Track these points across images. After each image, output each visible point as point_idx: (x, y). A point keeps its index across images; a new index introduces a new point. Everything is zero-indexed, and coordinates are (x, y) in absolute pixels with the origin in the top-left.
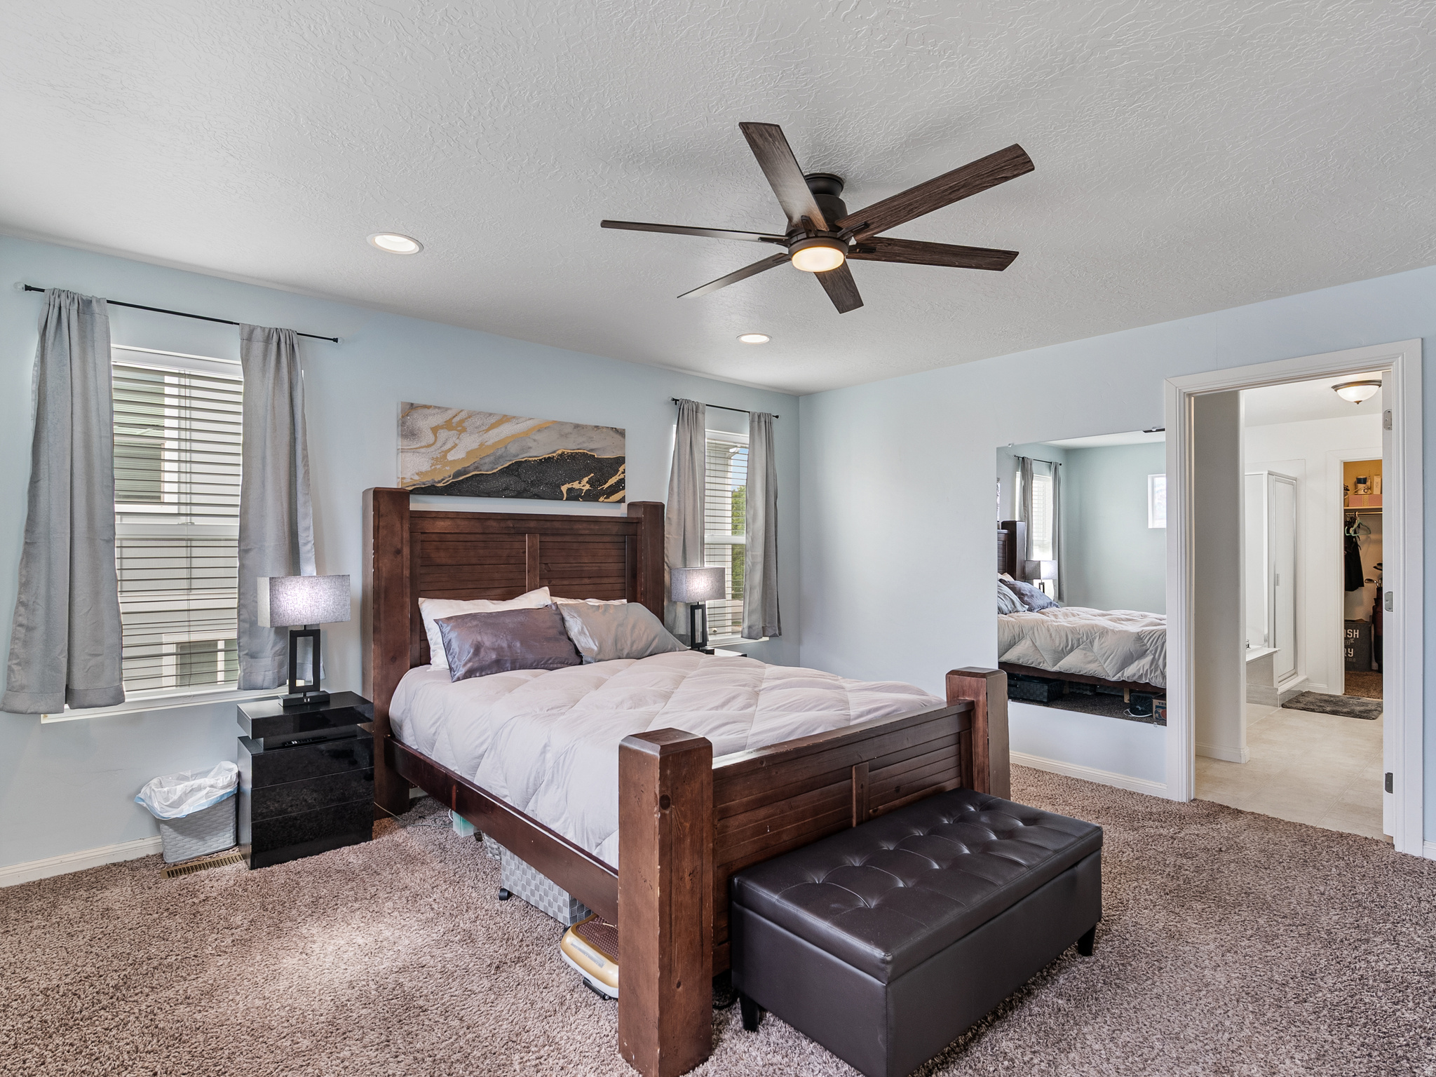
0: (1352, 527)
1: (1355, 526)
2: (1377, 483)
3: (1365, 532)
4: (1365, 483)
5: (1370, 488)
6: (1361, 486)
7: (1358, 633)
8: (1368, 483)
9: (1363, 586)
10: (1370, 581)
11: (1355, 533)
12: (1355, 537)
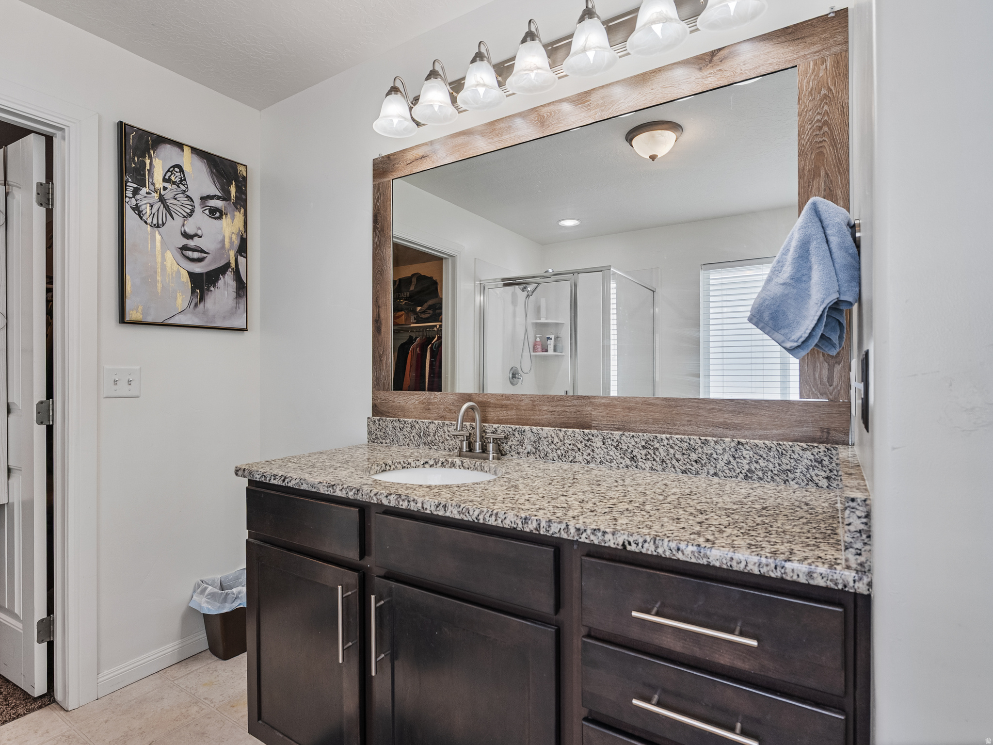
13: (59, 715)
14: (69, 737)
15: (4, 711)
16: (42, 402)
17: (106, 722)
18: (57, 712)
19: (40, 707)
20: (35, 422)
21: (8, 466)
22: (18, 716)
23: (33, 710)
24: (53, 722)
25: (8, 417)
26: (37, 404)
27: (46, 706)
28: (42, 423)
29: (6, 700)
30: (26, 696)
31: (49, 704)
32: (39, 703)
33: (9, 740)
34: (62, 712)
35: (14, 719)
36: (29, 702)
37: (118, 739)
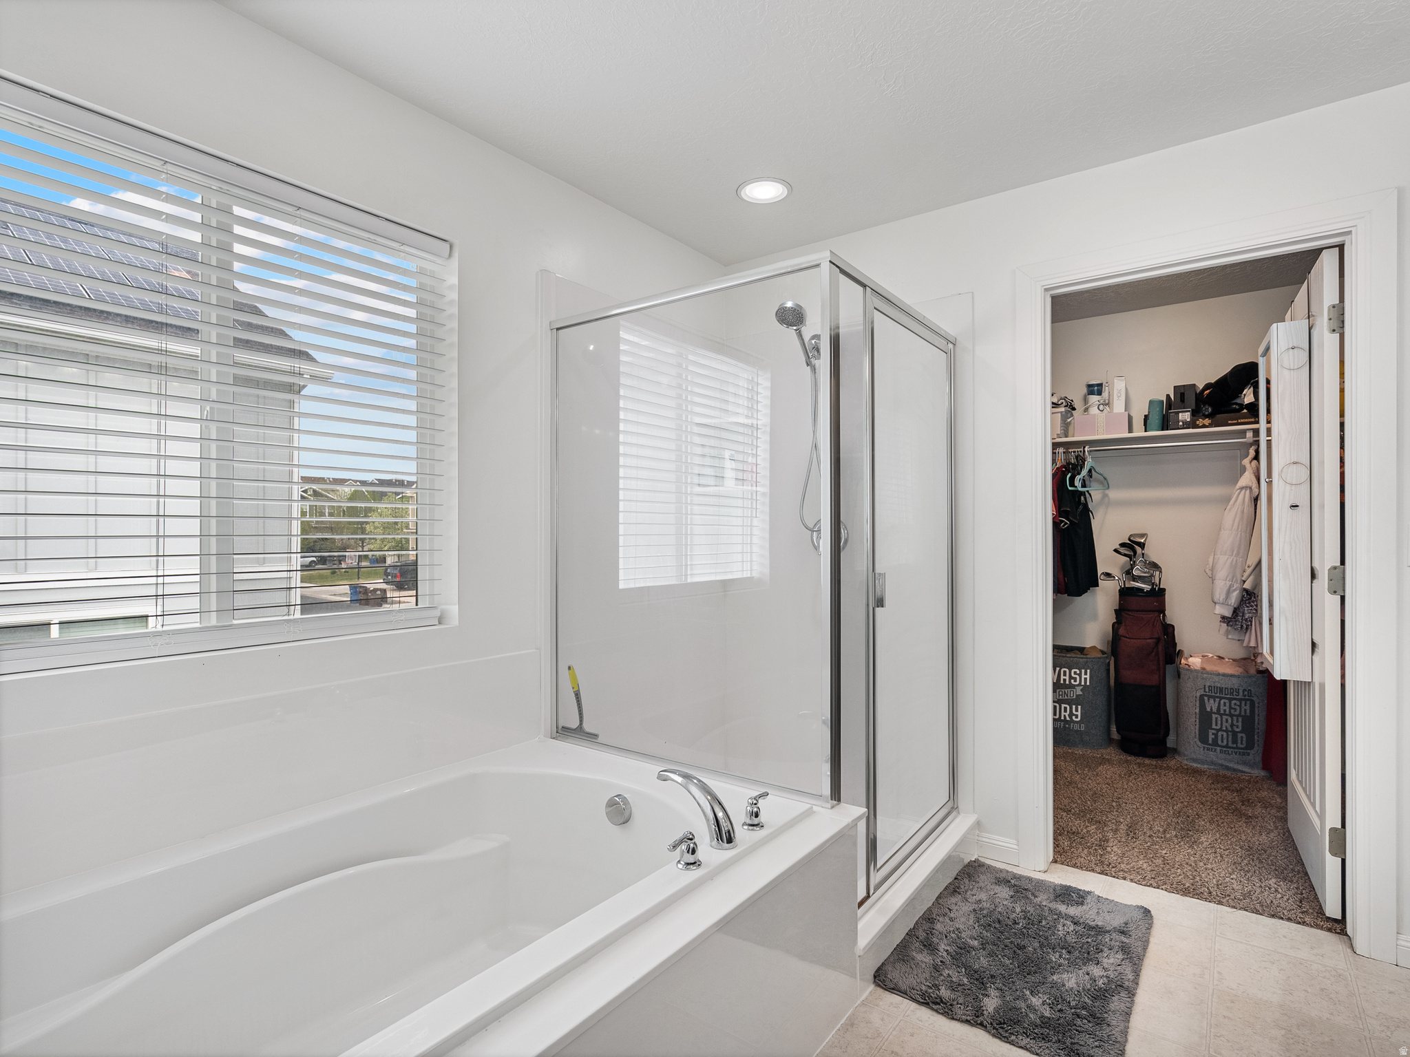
0: (1079, 474)
1: (1084, 472)
2: (1119, 392)
3: (1101, 487)
4: (1100, 393)
5: (1107, 404)
6: (1094, 399)
7: (1088, 676)
8: (1105, 394)
9: (1097, 585)
10: (1108, 575)
11: (1084, 485)
12: (1083, 493)
13: (1345, 950)
14: (1340, 975)
15: (1293, 910)
16: (1335, 568)
17: (1391, 993)
18: (1344, 946)
19: (1329, 930)
20: (1326, 590)
21: (1312, 639)
22: (1304, 923)
23: (1322, 928)
24: (1334, 952)
25: (1312, 582)
26: (1329, 570)
27: (1336, 933)
28: (1335, 592)
29: (1301, 902)
30: (1321, 912)
31: (1338, 933)
32: (1329, 925)
33: (1284, 937)
34: (1349, 951)
35: (1299, 923)
36: (1322, 918)
37: (1392, 1018)
